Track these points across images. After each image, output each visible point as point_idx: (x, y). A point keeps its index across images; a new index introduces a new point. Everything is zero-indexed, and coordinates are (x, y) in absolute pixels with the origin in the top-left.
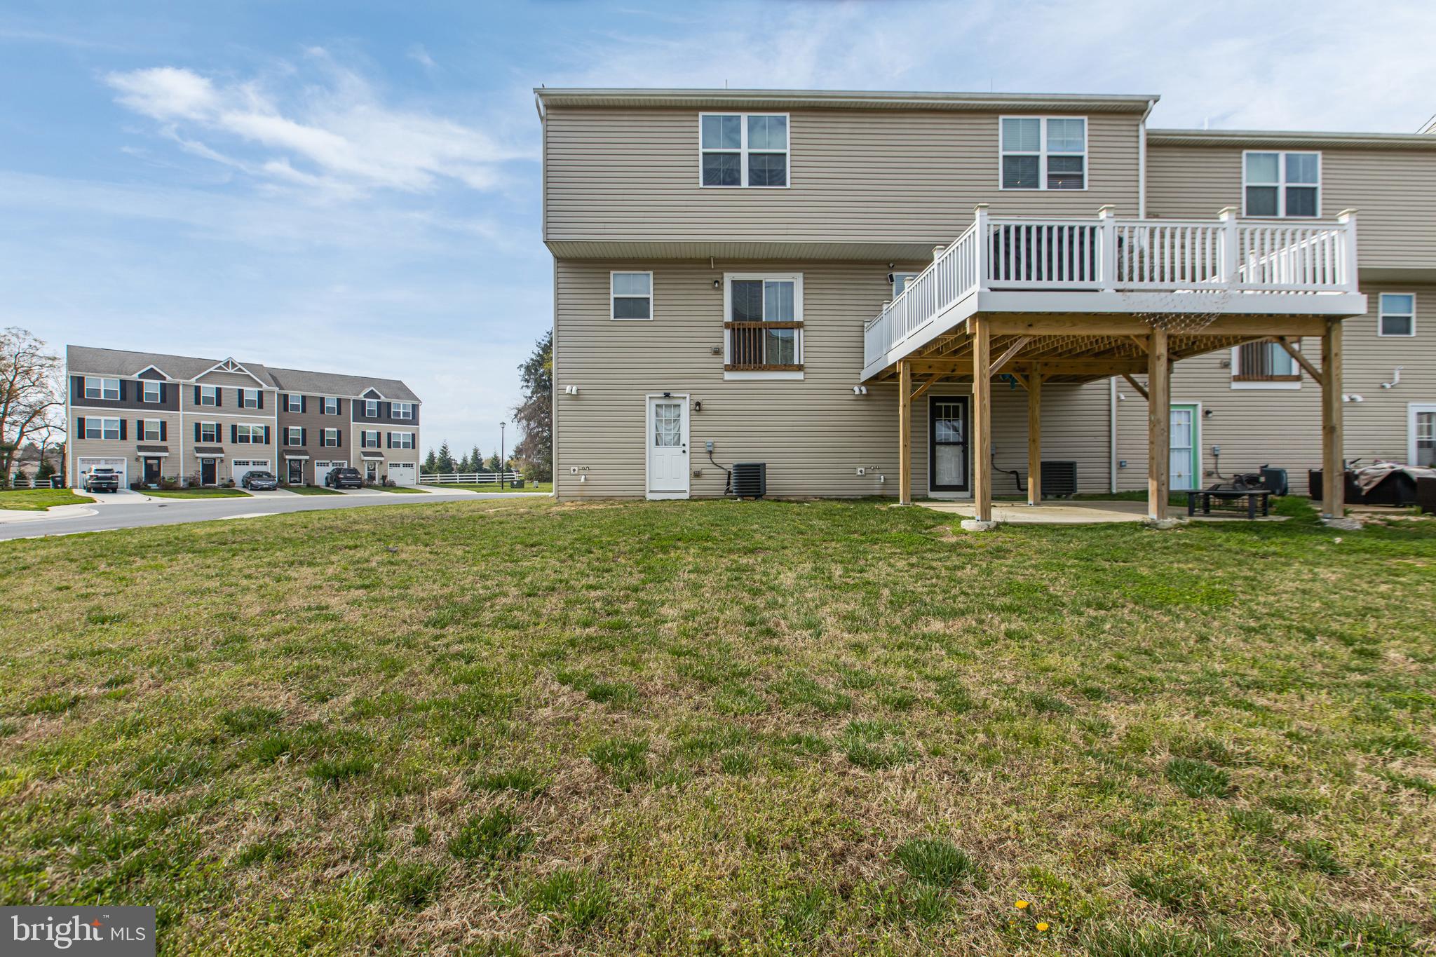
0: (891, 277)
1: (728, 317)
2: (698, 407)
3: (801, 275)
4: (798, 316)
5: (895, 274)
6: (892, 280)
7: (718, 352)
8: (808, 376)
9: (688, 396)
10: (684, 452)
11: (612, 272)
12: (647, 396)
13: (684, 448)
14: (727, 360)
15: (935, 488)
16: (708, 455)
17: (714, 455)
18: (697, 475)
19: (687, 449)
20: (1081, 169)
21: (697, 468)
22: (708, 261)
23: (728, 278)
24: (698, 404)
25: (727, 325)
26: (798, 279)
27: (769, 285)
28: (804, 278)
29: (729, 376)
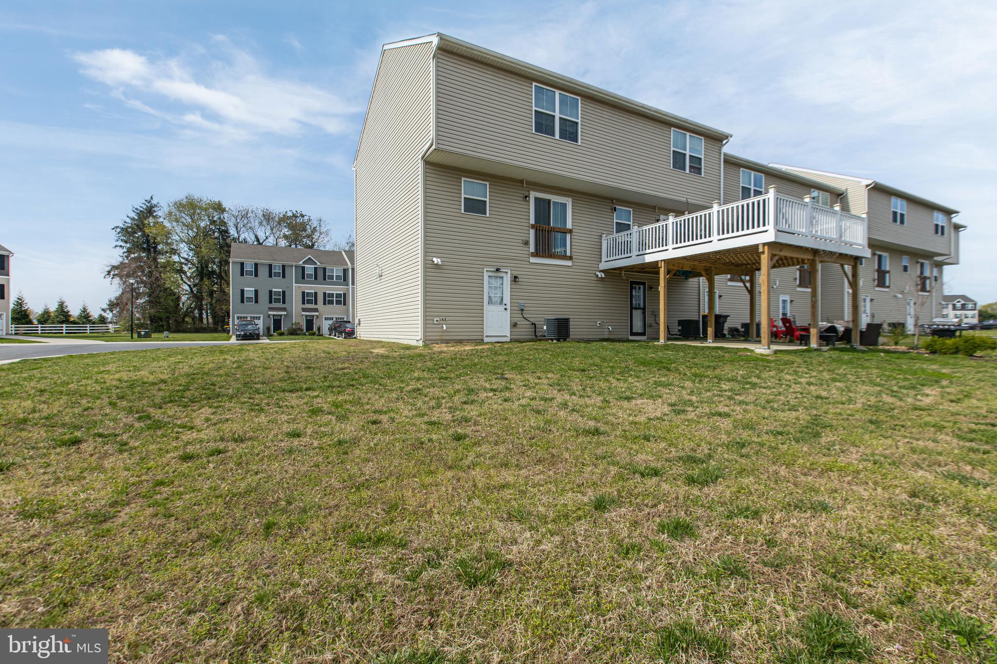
0: (615, 208)
1: (532, 221)
2: (515, 279)
3: (571, 199)
4: (569, 226)
5: (617, 207)
6: (615, 210)
7: (527, 243)
8: (575, 264)
9: (509, 271)
10: (506, 309)
11: (463, 179)
12: (485, 270)
13: (505, 307)
14: (532, 249)
15: (632, 334)
16: (520, 312)
17: (524, 312)
18: (514, 325)
19: (508, 307)
20: (700, 164)
21: (515, 320)
22: (521, 182)
23: (533, 195)
24: (516, 277)
25: (533, 226)
26: (569, 202)
27: (555, 203)
28: (573, 202)
29: (533, 260)
